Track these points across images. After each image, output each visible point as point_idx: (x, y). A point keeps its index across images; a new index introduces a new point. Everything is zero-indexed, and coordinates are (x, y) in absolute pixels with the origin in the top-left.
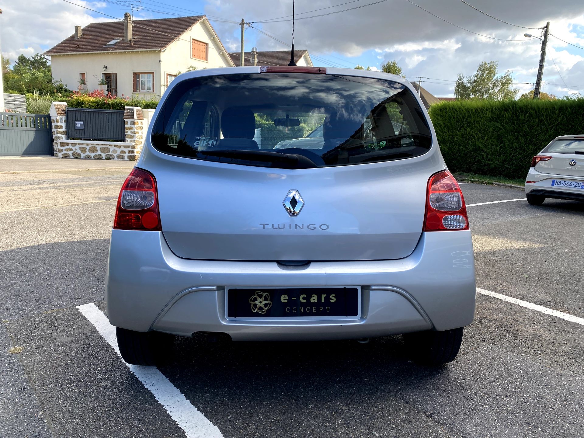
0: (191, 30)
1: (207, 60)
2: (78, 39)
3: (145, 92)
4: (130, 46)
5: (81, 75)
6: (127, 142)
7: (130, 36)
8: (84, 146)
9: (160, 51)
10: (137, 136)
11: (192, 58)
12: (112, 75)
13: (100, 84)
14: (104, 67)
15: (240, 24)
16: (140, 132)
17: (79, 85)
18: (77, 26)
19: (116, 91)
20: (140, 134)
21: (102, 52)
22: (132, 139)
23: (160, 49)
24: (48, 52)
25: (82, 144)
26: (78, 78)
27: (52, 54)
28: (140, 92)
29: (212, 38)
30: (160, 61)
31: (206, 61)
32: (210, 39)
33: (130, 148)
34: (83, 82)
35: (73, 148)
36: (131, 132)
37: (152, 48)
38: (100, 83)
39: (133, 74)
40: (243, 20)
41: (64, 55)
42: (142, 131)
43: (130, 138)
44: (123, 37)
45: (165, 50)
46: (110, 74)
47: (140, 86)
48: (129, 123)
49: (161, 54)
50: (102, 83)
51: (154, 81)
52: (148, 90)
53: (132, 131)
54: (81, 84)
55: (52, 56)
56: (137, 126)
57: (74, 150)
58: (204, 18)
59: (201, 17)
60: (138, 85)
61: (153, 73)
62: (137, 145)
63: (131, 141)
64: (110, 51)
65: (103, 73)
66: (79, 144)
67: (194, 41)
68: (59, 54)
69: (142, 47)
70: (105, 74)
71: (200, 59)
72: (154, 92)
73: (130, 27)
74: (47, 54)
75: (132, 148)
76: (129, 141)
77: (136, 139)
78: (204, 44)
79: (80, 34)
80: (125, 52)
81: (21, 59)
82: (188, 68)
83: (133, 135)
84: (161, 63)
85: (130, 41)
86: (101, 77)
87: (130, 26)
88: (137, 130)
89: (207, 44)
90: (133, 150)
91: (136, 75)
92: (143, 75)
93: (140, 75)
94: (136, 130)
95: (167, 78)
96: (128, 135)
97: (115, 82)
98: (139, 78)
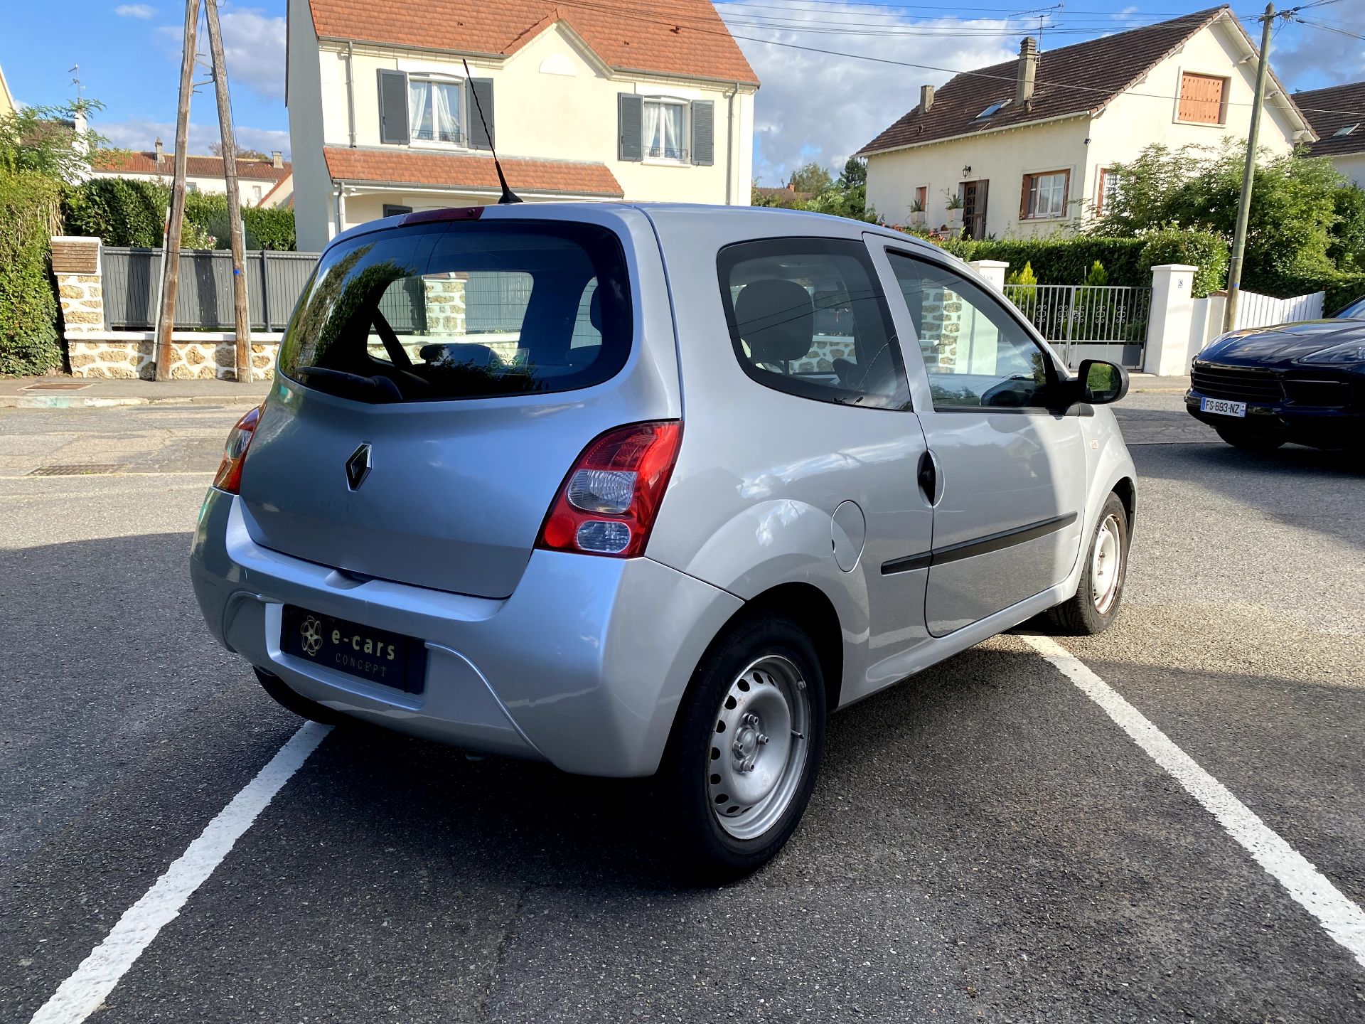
0: (1180, 52)
1: (1222, 120)
2: (925, 113)
3: (1045, 218)
4: (1024, 115)
5: (919, 191)
6: (925, 338)
7: (1029, 91)
8: (841, 347)
9: (1089, 118)
10: (947, 326)
11: (1176, 121)
12: (979, 186)
13: (950, 208)
14: (966, 169)
15: (1261, 20)
16: (954, 315)
17: (910, 213)
18: (925, 86)
19: (984, 220)
20: (954, 320)
21: (964, 135)
22: (934, 333)
23: (1088, 112)
24: (863, 150)
25: (837, 344)
26: (911, 197)
27: (870, 153)
28: (1034, 218)
29: (1245, 61)
30: (1087, 141)
31: (1219, 126)
32: (1236, 64)
33: (929, 351)
34: (919, 208)
35: (821, 352)
36: (934, 318)
37: (1073, 110)
38: (950, 204)
39: (1024, 179)
40: (1269, 8)
41: (891, 152)
42: (959, 313)
43: (930, 329)
44: (1013, 95)
45: (1103, 112)
46: (975, 182)
47: (1035, 205)
48: (931, 297)
49: (1093, 122)
50: (955, 205)
51: (1067, 190)
52: (1053, 213)
53: (937, 314)
54: (915, 210)
55: (869, 157)
56: (950, 302)
57: (822, 356)
58: (1223, 12)
59: (1217, 10)
60: (1032, 205)
61: (1067, 171)
62: (945, 345)
63: (931, 337)
64: (979, 132)
65: (961, 183)
66: (832, 344)
67: (1188, 78)
68: (882, 151)
69: (1050, 112)
70: (966, 184)
71: (1203, 121)
72: (1065, 215)
73: (1031, 69)
74: (861, 155)
75: (932, 352)
76: (927, 337)
77: (944, 332)
78: (1216, 82)
79: (929, 101)
80: (1011, 129)
81: (851, 167)
82: (1143, 150)
83: (937, 322)
84: (1090, 145)
85: (1026, 102)
86: (956, 190)
87: (1031, 67)
88: (948, 311)
89: (1225, 81)
90: (935, 355)
91: (1030, 181)
92: (1045, 177)
93: (1040, 178)
94: (945, 313)
95: (1102, 179)
96: (927, 323)
97: (983, 201)
98: (1036, 187)
